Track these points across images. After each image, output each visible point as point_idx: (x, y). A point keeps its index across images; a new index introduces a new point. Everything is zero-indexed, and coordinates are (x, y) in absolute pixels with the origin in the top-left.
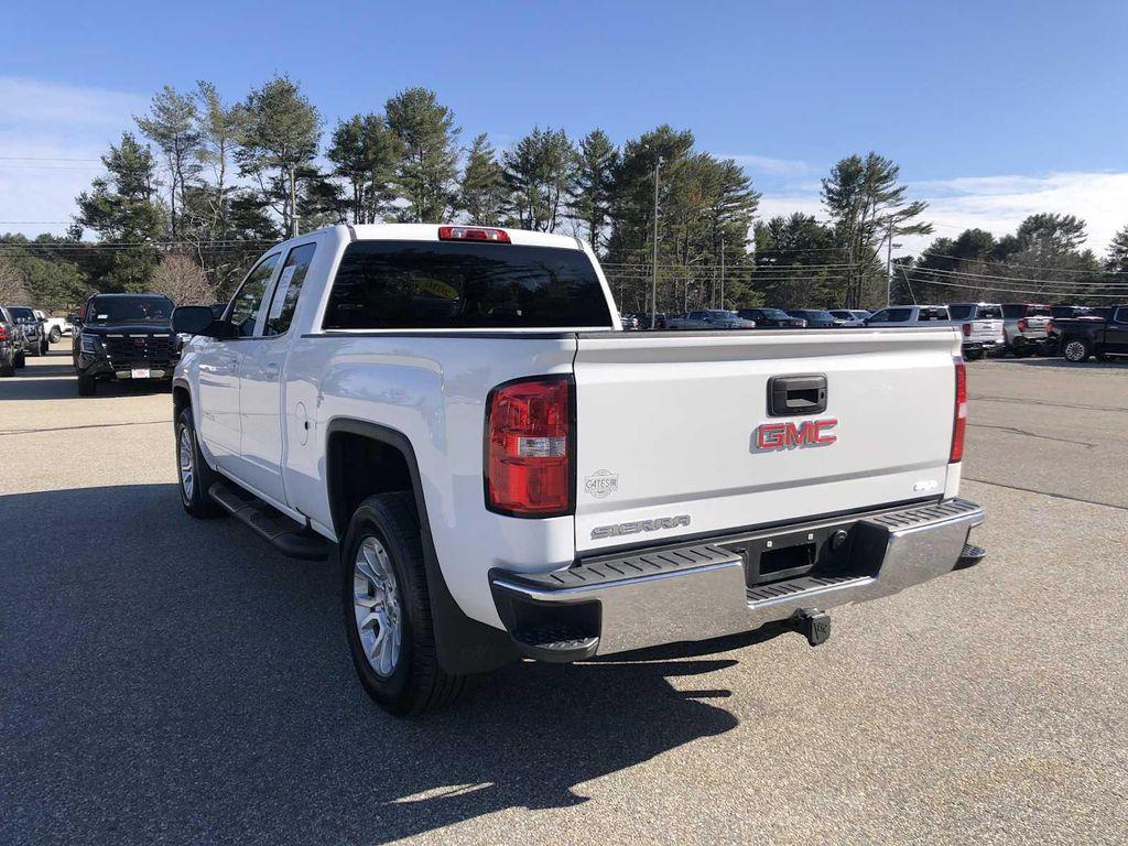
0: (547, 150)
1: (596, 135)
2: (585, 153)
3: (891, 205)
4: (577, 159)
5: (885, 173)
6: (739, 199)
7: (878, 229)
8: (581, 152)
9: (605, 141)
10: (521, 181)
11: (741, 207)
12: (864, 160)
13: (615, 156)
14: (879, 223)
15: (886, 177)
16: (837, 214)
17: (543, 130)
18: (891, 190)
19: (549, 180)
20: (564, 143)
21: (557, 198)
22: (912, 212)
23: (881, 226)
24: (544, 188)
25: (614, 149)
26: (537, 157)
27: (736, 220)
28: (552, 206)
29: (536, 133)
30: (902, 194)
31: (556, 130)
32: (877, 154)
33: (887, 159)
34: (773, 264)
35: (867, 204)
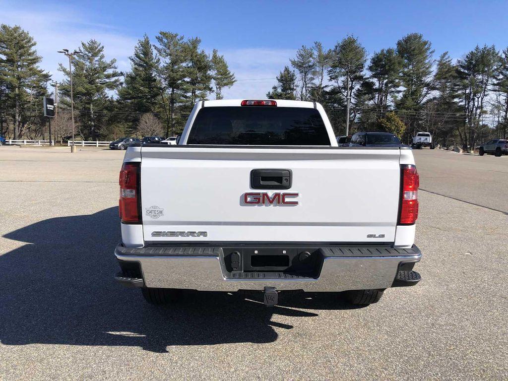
0: (483, 57)
4: (501, 60)
8: (504, 56)
10: (467, 74)
17: (481, 47)
19: (483, 72)
20: (494, 52)
21: (487, 81)
24: (480, 77)
26: (476, 61)
28: (484, 86)
29: (477, 49)
31: (489, 46)
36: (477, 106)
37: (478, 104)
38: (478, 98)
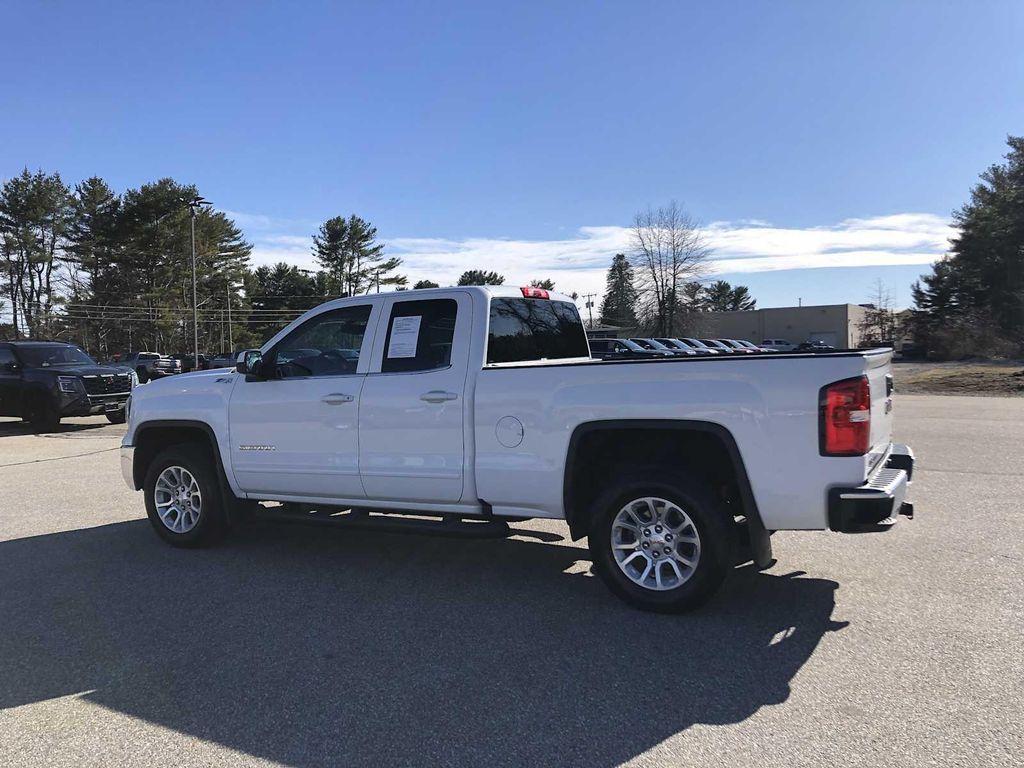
0: (39, 193)
1: (94, 182)
2: (82, 197)
3: (372, 259)
4: (73, 203)
5: (366, 233)
6: (232, 249)
7: (363, 279)
8: (78, 197)
9: (104, 189)
10: (9, 222)
11: (235, 256)
12: (347, 222)
13: (116, 204)
14: (363, 274)
15: (366, 236)
16: (328, 266)
17: (34, 173)
18: (371, 248)
19: (44, 224)
20: (58, 187)
21: (54, 241)
22: (390, 266)
23: (365, 276)
24: (37, 231)
25: (115, 198)
26: (28, 199)
27: (231, 268)
28: (48, 249)
29: (25, 174)
30: (381, 251)
31: (49, 174)
32: (358, 217)
33: (366, 222)
34: (261, 308)
35: (353, 258)
36: (40, 288)
37: (41, 284)
38: (40, 272)
